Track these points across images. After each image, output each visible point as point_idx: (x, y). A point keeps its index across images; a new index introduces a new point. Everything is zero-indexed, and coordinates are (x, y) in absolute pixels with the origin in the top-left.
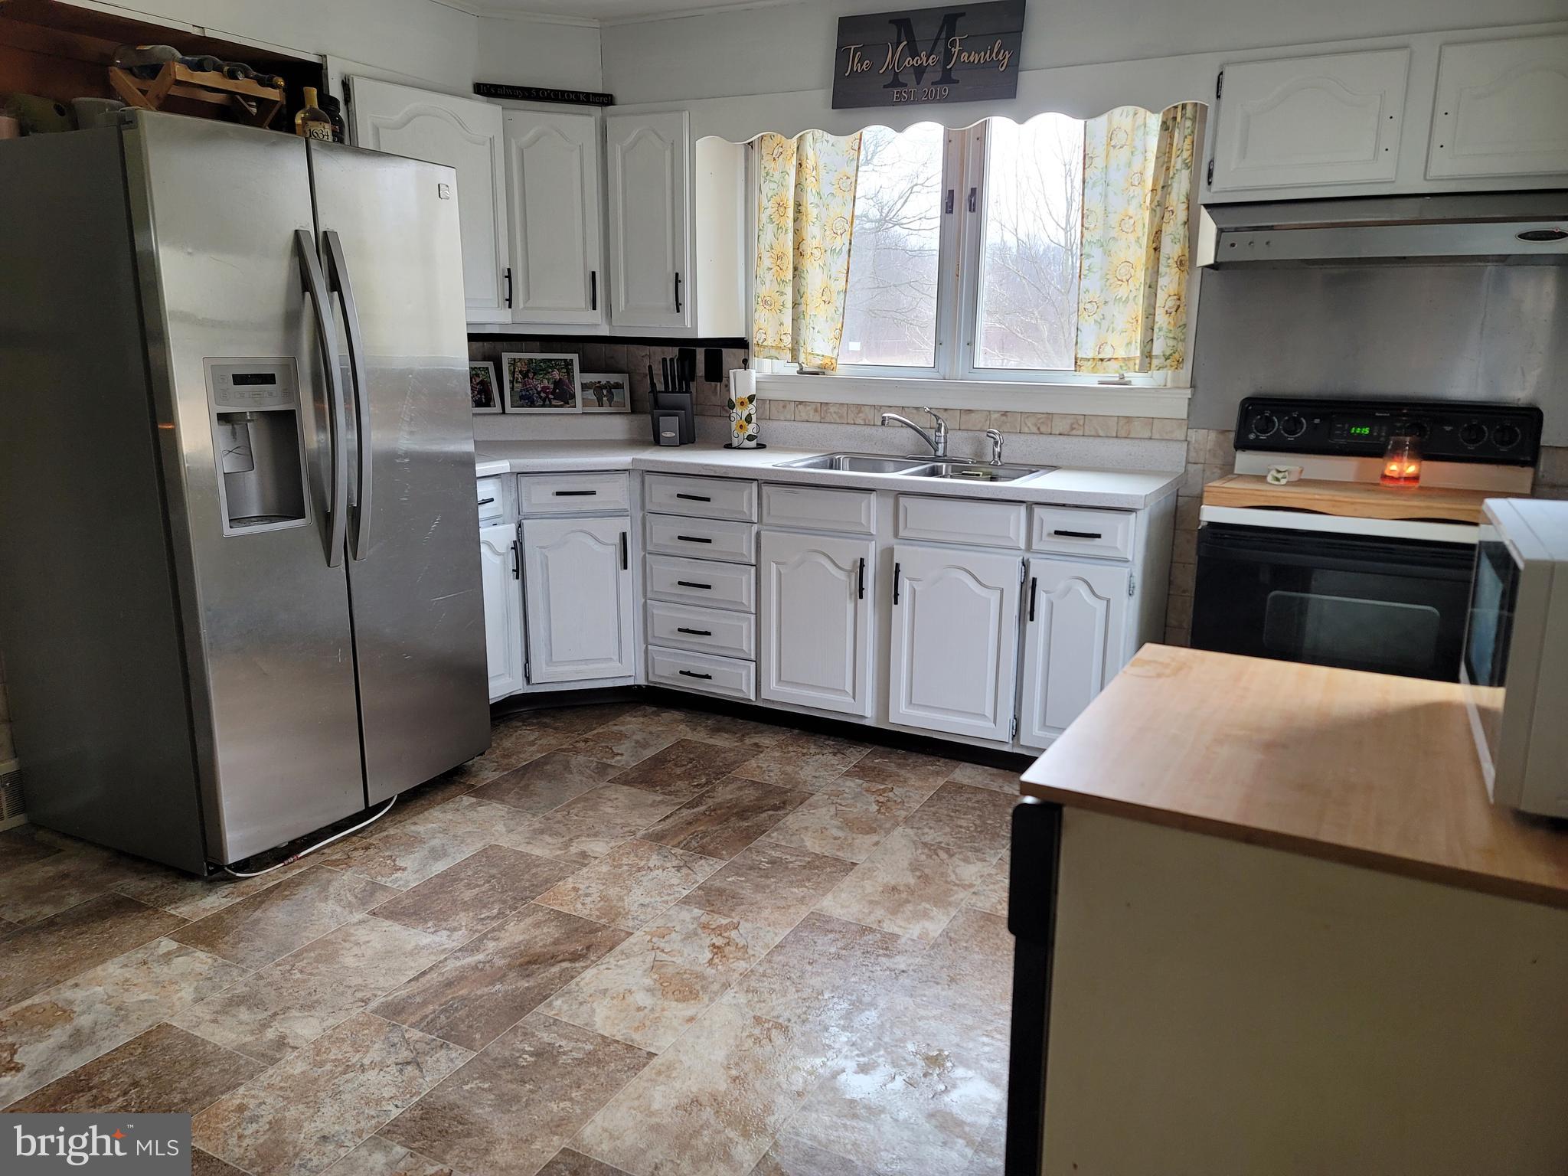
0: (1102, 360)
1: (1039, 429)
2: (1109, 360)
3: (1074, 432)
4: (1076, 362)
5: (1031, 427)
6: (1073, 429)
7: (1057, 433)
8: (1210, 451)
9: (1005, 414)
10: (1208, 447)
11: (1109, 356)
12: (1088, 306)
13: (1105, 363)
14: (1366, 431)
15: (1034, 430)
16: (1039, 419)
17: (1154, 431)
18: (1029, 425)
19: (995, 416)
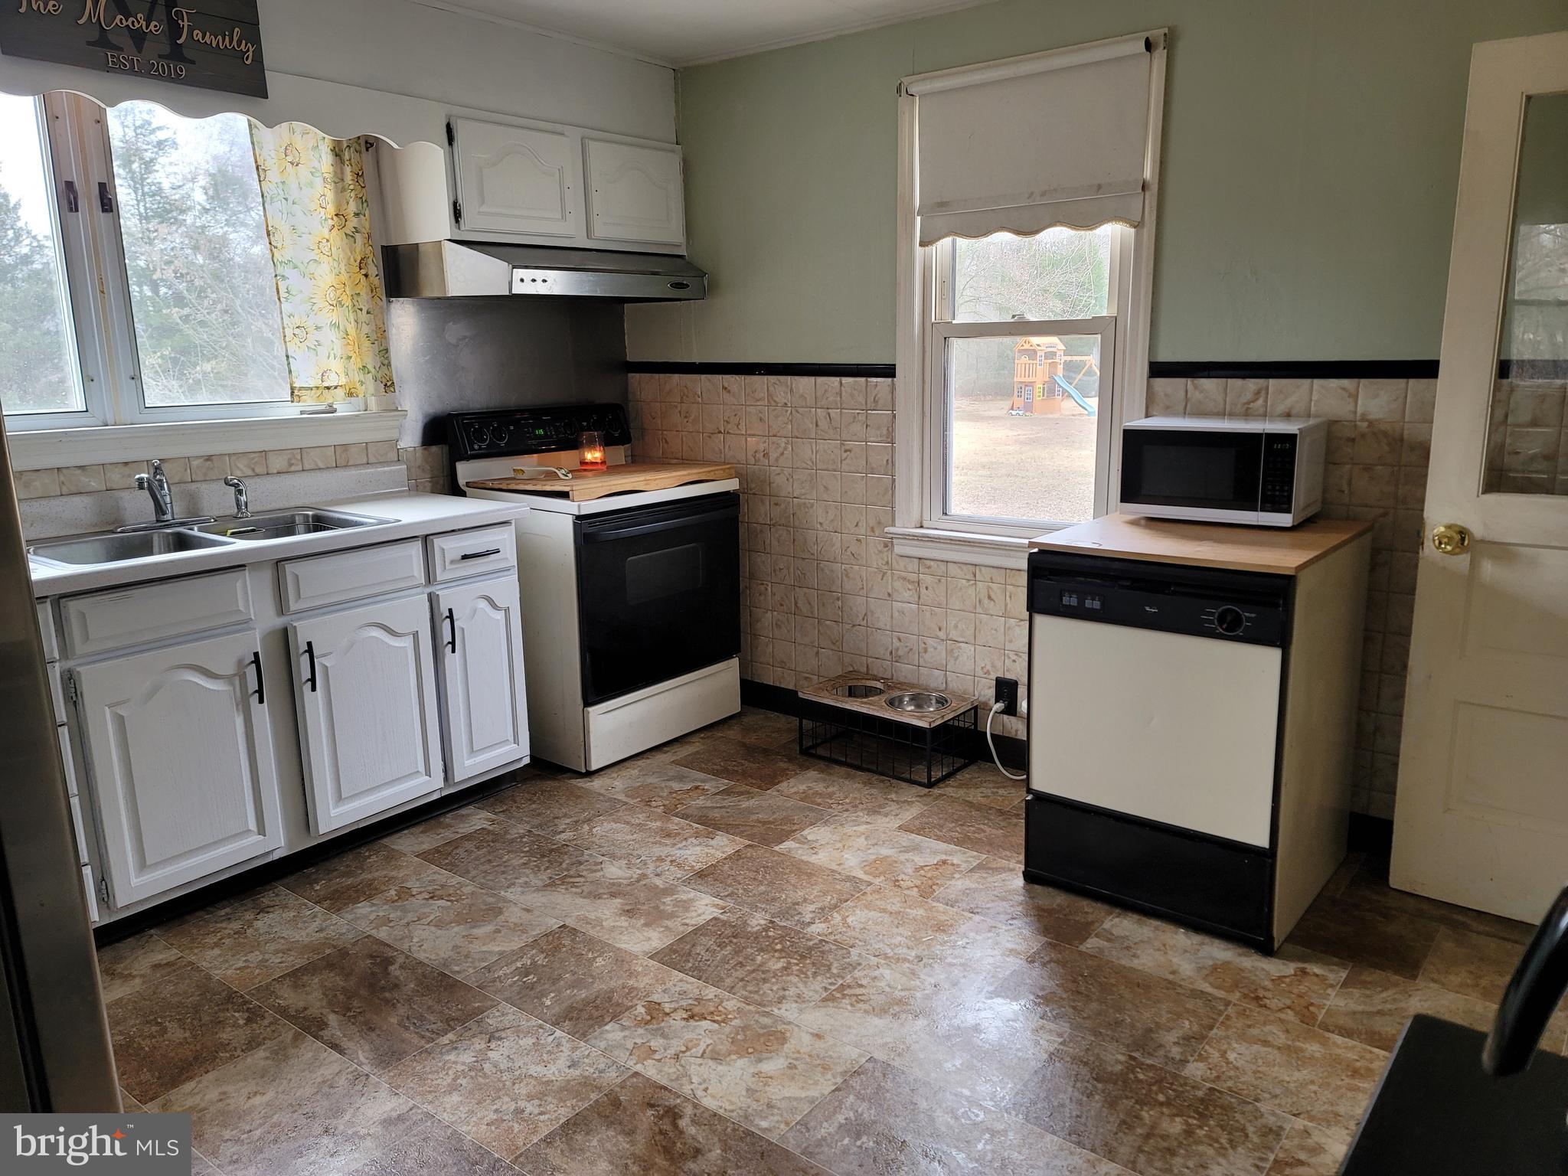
0: (328, 388)
1: (253, 470)
2: (336, 388)
3: (293, 468)
4: (292, 393)
5: (244, 469)
6: (291, 465)
7: (275, 471)
8: (419, 467)
9: (209, 458)
10: (418, 464)
11: (335, 384)
12: (297, 331)
13: (331, 391)
14: (541, 432)
15: (250, 473)
16: (253, 459)
17: (370, 456)
18: (241, 466)
19: (195, 463)
